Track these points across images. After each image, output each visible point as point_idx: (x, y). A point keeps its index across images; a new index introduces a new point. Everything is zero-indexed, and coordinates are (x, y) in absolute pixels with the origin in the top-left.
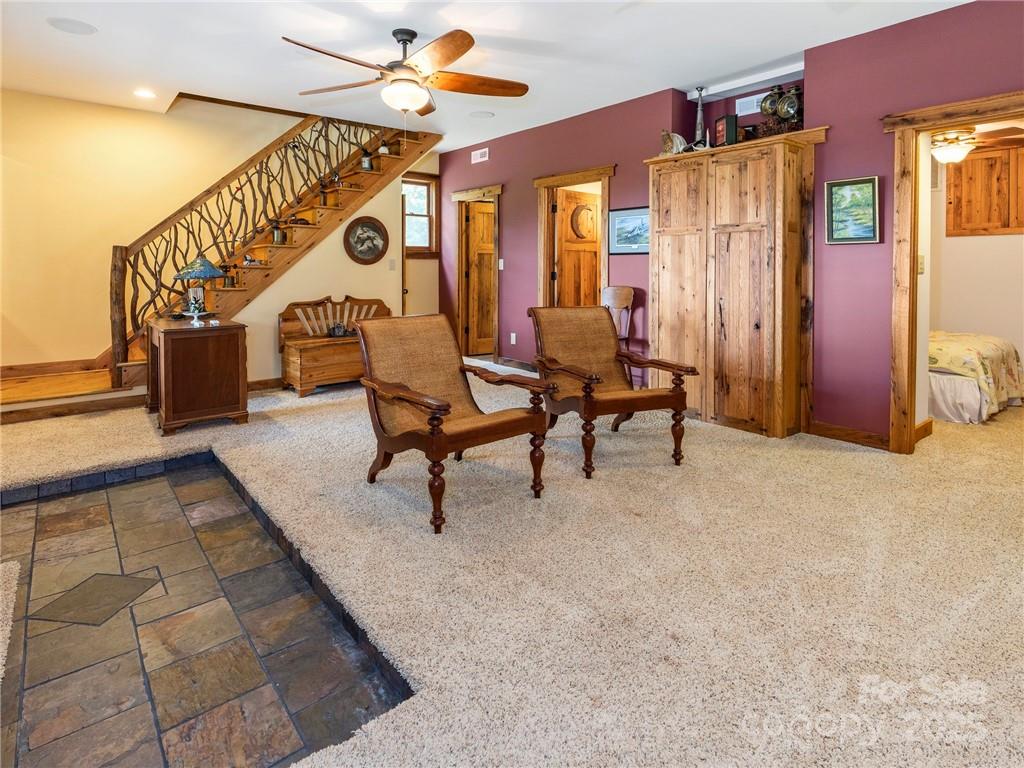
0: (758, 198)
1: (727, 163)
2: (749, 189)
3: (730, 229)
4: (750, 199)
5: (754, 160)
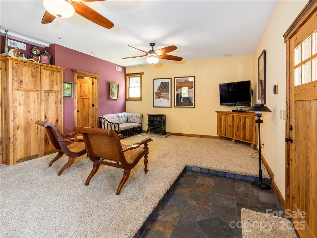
0: (57, 84)
1: (48, 70)
2: (55, 81)
3: (49, 92)
4: (55, 83)
5: (56, 72)
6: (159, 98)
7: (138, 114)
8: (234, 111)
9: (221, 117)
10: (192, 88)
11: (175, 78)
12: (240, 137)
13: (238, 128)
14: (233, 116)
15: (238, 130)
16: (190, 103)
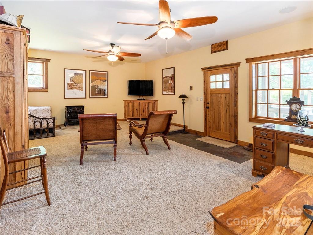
6: (71, 89)
7: (46, 107)
8: (139, 99)
9: (128, 104)
10: (106, 81)
11: (90, 71)
12: (145, 116)
13: (143, 110)
14: (140, 103)
15: (143, 112)
16: (104, 94)
